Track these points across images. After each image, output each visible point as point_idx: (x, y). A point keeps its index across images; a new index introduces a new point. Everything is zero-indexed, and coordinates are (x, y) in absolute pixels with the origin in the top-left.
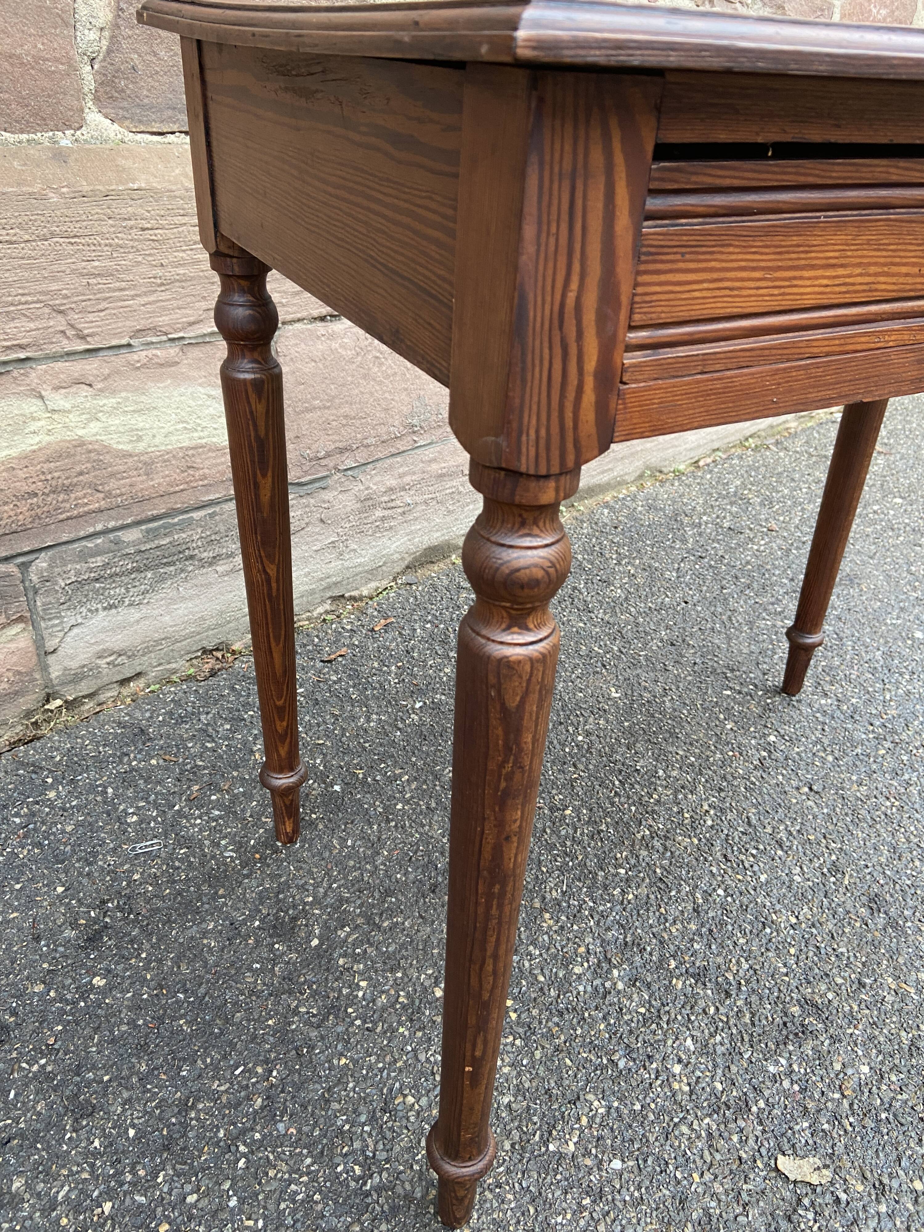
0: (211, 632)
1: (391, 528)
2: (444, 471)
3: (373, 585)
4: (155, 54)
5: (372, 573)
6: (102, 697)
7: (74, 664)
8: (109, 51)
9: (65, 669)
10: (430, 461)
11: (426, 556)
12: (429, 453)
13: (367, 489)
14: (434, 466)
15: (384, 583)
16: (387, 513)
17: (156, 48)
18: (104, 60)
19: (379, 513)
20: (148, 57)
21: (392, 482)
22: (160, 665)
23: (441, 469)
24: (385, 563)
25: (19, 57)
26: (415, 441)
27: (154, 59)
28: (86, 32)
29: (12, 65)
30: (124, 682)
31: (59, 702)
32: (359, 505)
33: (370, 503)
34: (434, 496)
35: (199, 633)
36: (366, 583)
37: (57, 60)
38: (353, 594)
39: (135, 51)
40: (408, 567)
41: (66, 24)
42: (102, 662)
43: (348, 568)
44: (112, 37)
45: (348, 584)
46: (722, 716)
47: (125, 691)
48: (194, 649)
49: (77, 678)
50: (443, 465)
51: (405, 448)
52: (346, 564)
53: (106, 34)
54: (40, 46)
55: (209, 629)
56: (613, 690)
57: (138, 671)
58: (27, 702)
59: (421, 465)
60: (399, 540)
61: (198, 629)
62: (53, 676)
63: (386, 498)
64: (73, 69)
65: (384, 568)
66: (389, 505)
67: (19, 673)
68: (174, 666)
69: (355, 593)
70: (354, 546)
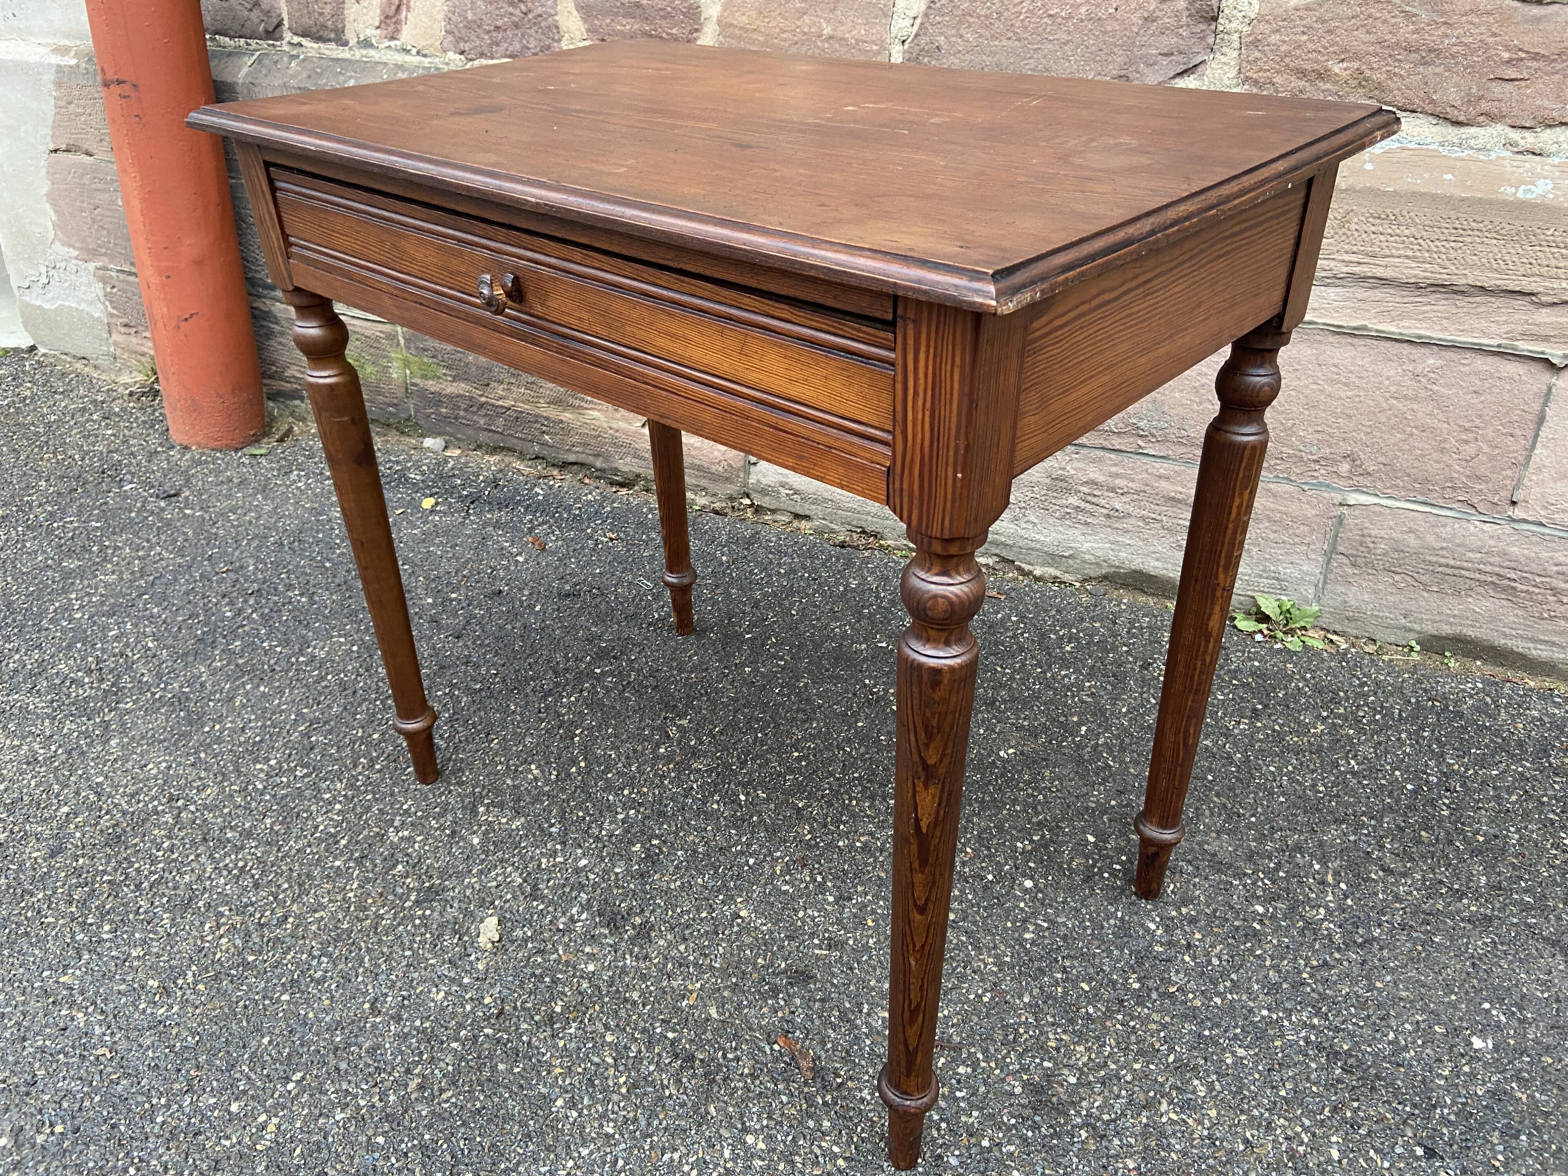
0: (870, 518)
1: (1087, 524)
2: (1179, 496)
3: (1052, 571)
4: (961, 36)
5: (1053, 558)
6: (778, 517)
7: (765, 481)
8: (917, 35)
9: (758, 481)
10: (1160, 477)
11: (1134, 578)
12: (1161, 467)
13: (1063, 469)
14: (1164, 484)
15: (1067, 578)
16: (1083, 505)
17: (962, 31)
18: (912, 42)
19: (1073, 500)
20: (953, 39)
21: (1101, 479)
22: (824, 519)
23: (1175, 491)
24: (1070, 557)
25: (846, 40)
26: (1140, 447)
27: (959, 41)
28: (900, 20)
29: (841, 46)
30: (798, 516)
31: (748, 502)
32: (1048, 481)
33: (1061, 484)
34: (1159, 518)
35: (859, 513)
36: (1043, 565)
37: (873, 42)
38: (1023, 565)
39: (941, 34)
40: (1105, 578)
41: (886, 15)
42: (784, 491)
43: (1022, 537)
44: (922, 24)
45: (1020, 553)
46: (1036, 838)
47: (796, 524)
48: (854, 523)
49: (764, 492)
50: (1179, 489)
51: (1123, 448)
52: (1022, 532)
53: (918, 21)
54: (863, 32)
55: (868, 513)
56: (1011, 751)
57: (807, 513)
58: (732, 489)
59: (1145, 476)
60: (1095, 541)
61: (859, 509)
62: (751, 481)
63: (1085, 489)
64: (884, 47)
65: (1070, 561)
66: (1089, 498)
67: (730, 465)
68: (835, 527)
69: (1026, 567)
70: (1033, 518)
